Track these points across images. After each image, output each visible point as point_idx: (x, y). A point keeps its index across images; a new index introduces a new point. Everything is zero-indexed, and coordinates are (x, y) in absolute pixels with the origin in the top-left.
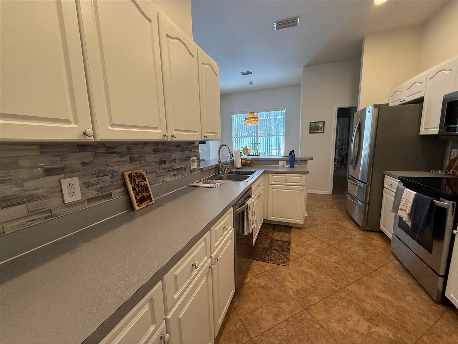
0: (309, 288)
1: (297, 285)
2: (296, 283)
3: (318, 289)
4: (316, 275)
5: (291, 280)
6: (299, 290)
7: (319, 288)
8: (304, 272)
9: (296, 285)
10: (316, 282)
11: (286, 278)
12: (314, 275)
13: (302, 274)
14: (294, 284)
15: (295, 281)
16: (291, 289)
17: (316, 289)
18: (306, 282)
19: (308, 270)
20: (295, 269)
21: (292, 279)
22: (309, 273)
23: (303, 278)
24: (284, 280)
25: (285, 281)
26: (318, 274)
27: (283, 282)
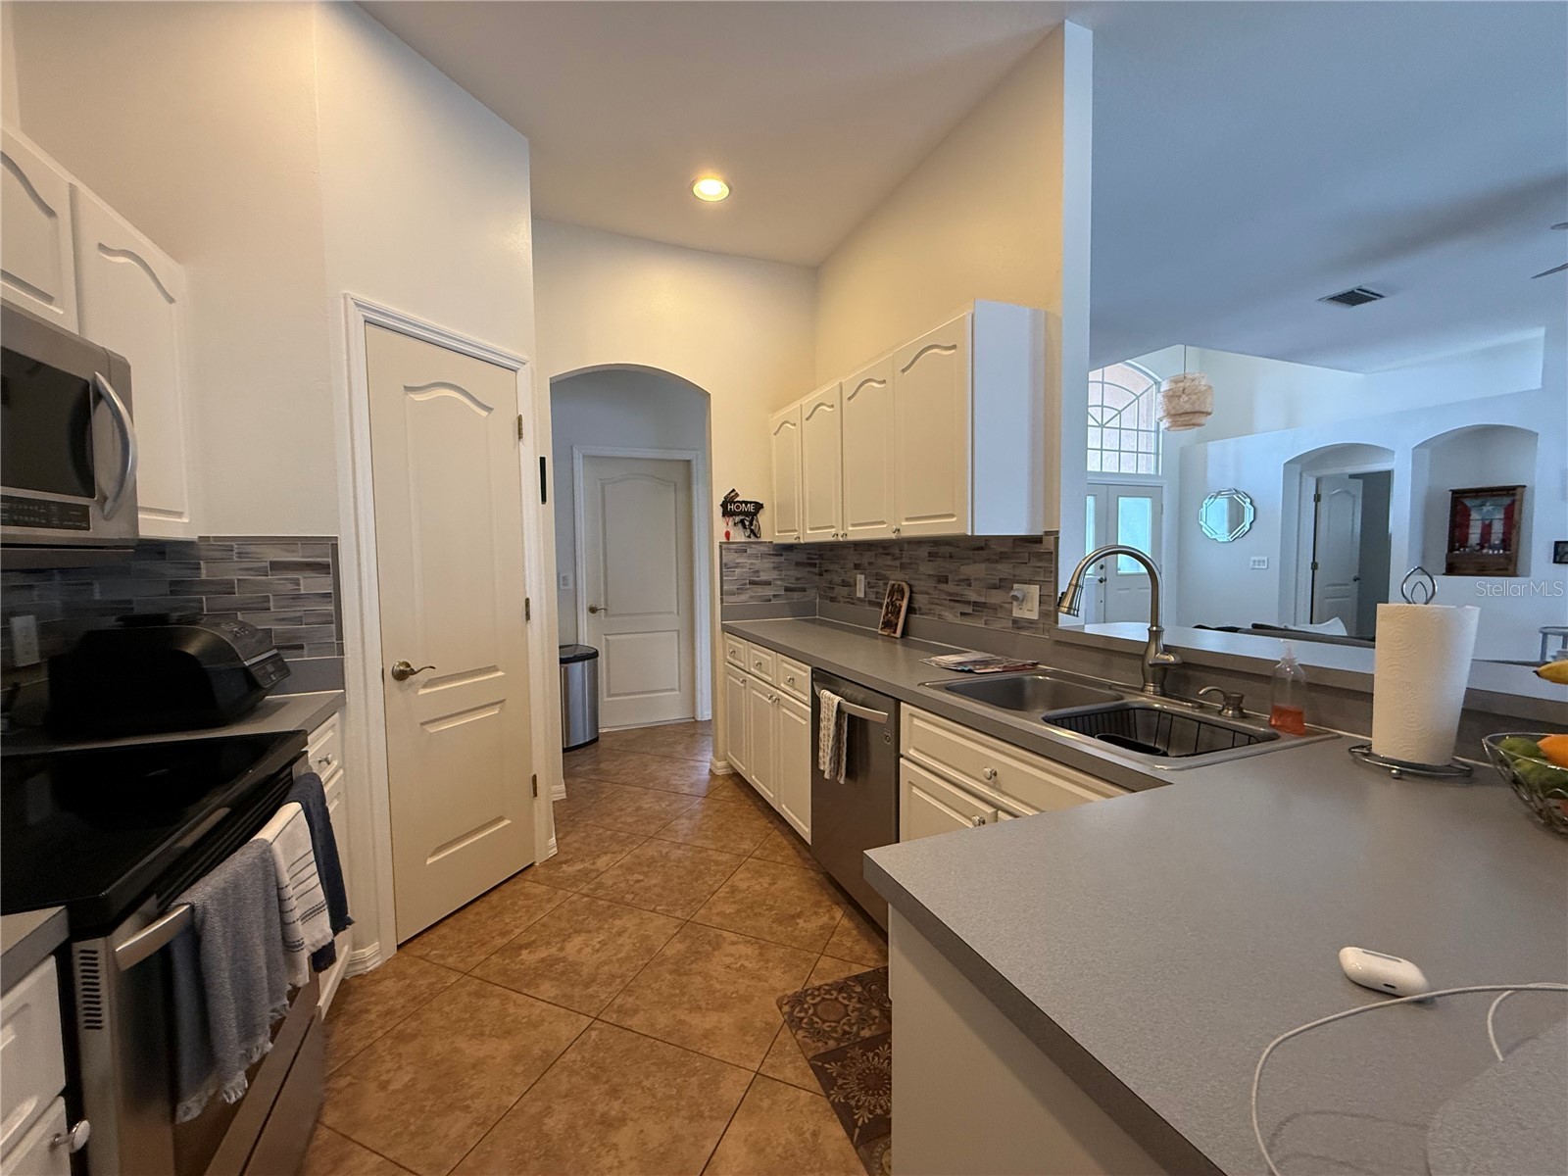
0: (694, 966)
1: (724, 959)
2: (728, 960)
3: (671, 974)
4: (683, 1017)
5: (746, 963)
6: (714, 950)
7: (668, 976)
8: (723, 1007)
9: (726, 955)
10: (678, 991)
11: (760, 961)
12: (691, 1010)
13: (725, 995)
14: (732, 955)
15: (735, 966)
16: (733, 943)
17: (675, 971)
18: (707, 976)
19: (711, 1020)
20: (754, 1003)
21: (745, 967)
22: (707, 1009)
23: (718, 986)
24: (761, 954)
25: (757, 952)
26: (682, 1022)
27: (760, 948)
